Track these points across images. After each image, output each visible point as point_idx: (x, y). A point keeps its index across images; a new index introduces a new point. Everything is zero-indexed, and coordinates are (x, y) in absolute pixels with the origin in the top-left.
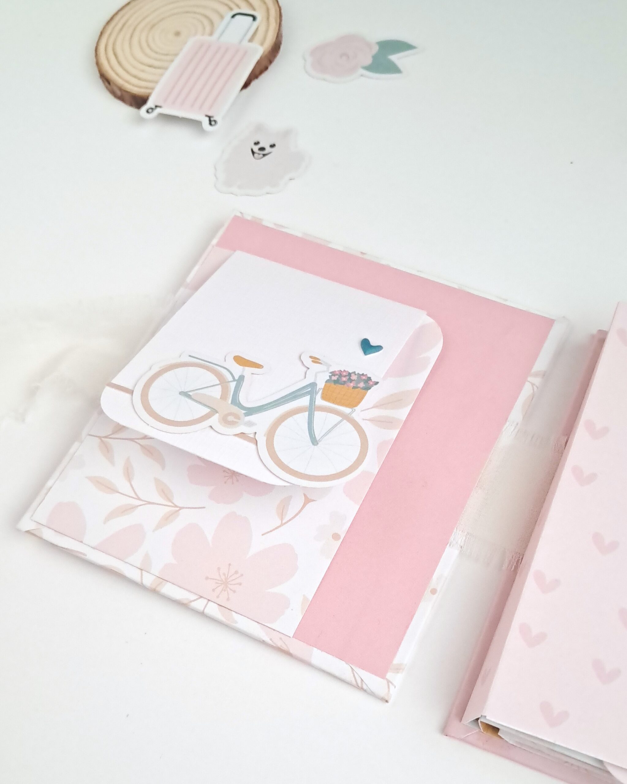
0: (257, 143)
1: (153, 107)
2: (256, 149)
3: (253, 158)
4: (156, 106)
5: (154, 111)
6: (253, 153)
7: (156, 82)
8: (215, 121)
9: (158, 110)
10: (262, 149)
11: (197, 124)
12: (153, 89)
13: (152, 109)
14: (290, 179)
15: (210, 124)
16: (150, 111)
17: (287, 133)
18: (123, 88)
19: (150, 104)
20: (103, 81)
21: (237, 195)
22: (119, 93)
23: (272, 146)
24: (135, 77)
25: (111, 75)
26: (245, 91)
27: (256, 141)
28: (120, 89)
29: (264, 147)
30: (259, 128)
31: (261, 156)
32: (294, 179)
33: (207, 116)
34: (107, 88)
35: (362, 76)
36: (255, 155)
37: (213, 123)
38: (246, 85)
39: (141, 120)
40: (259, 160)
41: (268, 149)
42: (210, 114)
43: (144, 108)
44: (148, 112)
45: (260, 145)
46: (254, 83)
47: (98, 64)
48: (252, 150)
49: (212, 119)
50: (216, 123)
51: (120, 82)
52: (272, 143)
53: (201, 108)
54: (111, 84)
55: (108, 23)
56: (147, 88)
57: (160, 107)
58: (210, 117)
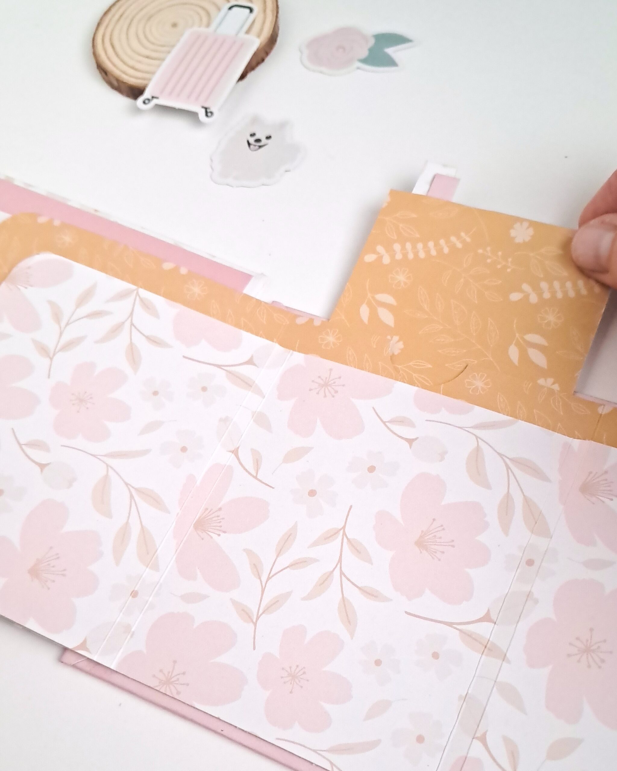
0: (253, 135)
1: (150, 97)
2: (252, 140)
3: (249, 149)
4: (153, 97)
5: (150, 101)
6: (249, 144)
7: (153, 73)
8: (211, 113)
9: (155, 101)
10: (258, 141)
11: (193, 115)
12: (150, 80)
13: (149, 100)
14: (286, 171)
15: (207, 115)
16: (147, 102)
17: (283, 126)
18: (121, 79)
19: (147, 94)
20: (100, 72)
21: (232, 187)
22: (115, 83)
23: (268, 138)
24: (133, 68)
25: (108, 65)
26: (241, 83)
27: (252, 132)
28: (118, 80)
29: (259, 138)
30: (255, 120)
31: (257, 147)
32: (289, 171)
33: (203, 107)
34: (104, 79)
35: (358, 68)
36: (252, 146)
37: (209, 114)
38: (243, 77)
39: (138, 111)
40: (255, 152)
41: (264, 141)
42: (206, 106)
43: (141, 99)
44: (144, 102)
45: (257, 137)
46: (250, 76)
47: (95, 55)
48: (248, 142)
49: (208, 111)
50: (213, 115)
51: (117, 72)
52: (268, 135)
53: (197, 99)
54: (108, 74)
55: (106, 13)
56: (144, 79)
57: (157, 98)
58: (206, 109)
